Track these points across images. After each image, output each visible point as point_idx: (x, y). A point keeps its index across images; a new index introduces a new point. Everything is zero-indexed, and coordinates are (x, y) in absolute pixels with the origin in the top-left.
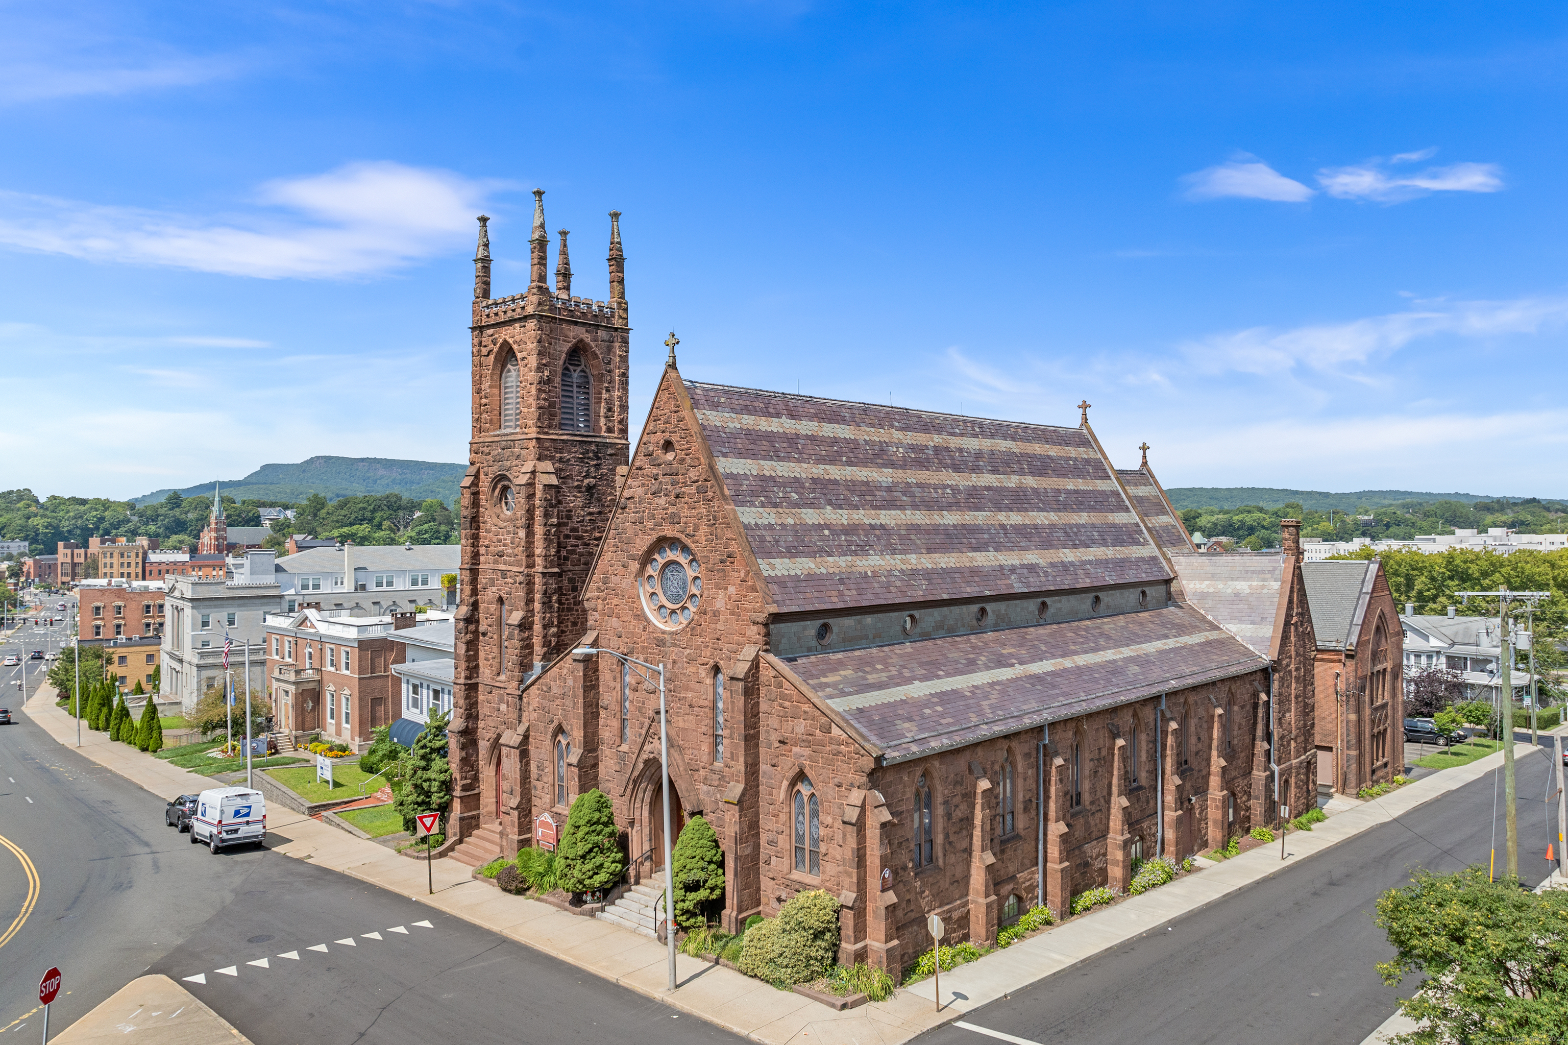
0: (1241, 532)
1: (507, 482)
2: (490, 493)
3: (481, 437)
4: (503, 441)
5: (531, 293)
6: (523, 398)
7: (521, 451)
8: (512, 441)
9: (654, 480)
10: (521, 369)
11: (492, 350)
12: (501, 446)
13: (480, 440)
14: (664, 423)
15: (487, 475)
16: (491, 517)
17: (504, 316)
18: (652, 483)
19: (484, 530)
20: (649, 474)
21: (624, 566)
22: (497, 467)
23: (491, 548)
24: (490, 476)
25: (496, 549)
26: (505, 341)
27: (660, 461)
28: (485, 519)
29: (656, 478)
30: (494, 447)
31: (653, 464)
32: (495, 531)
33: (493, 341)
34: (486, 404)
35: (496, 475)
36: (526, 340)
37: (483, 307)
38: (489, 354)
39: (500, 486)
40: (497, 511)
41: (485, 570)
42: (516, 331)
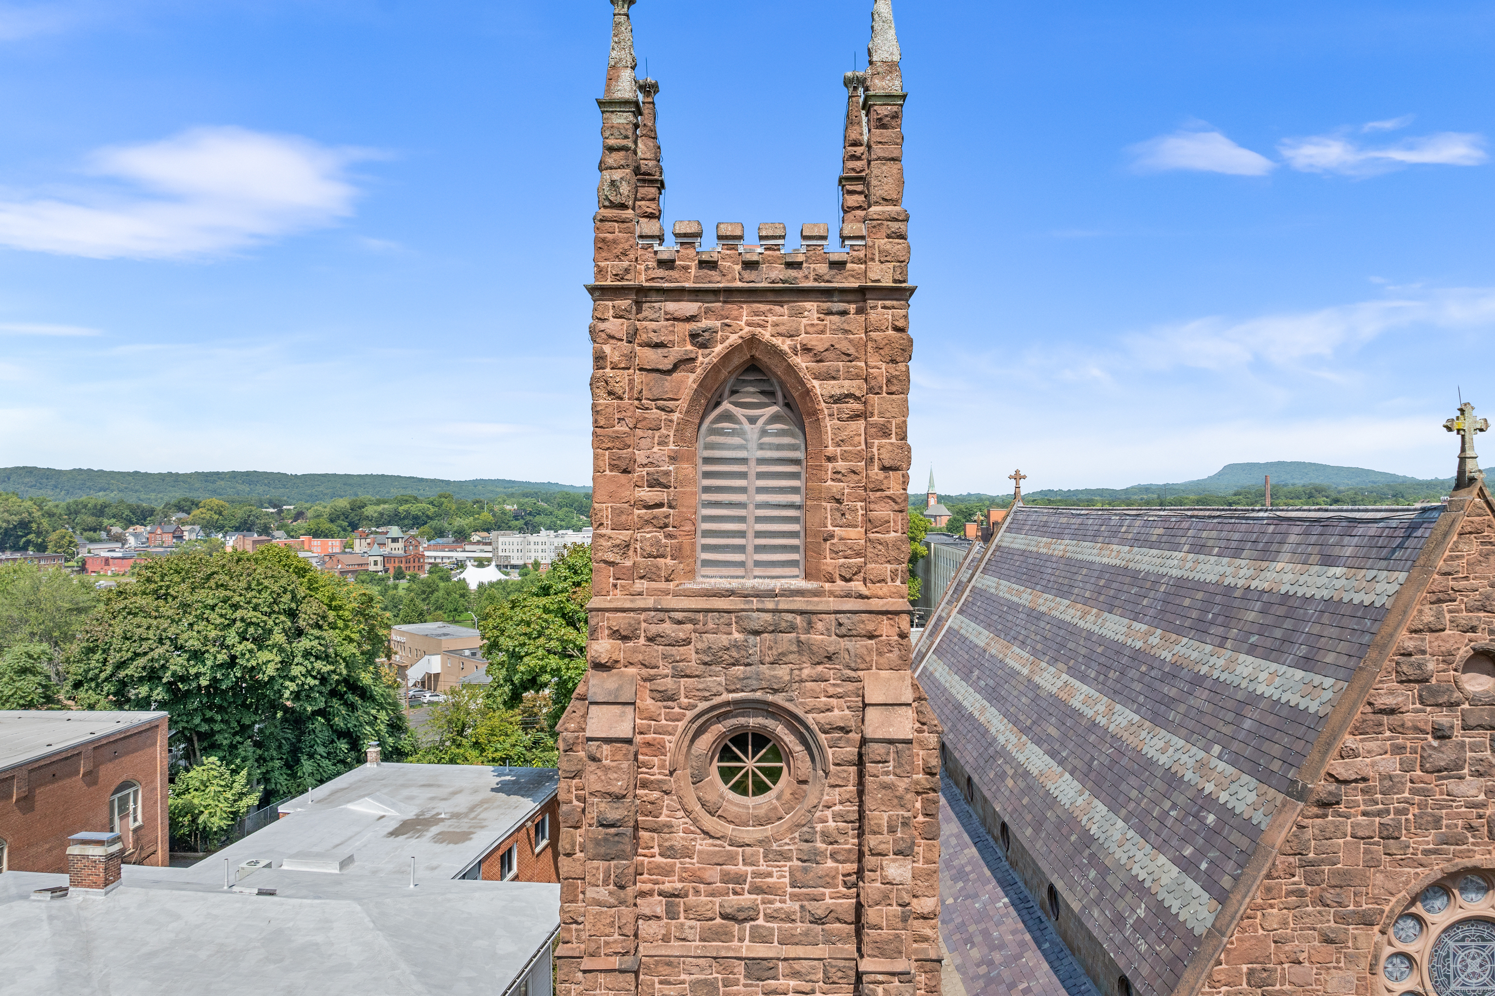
0: (406, 522)
1: (761, 720)
2: (684, 749)
3: (640, 594)
4: (758, 610)
5: (884, 232)
6: (838, 501)
7: (845, 643)
8: (802, 613)
9: (1436, 738)
10: (829, 425)
11: (693, 360)
12: (745, 624)
13: (640, 603)
14: (1468, 610)
15: (672, 699)
16: (688, 813)
17: (747, 275)
18: (1431, 746)
19: (656, 850)
20: (1421, 725)
21: (1328, 941)
22: (722, 679)
23: (692, 899)
24: (684, 701)
25: (717, 900)
26: (752, 341)
27: (1457, 695)
28: (663, 818)
29: (1441, 734)
30: (711, 626)
31: (1432, 701)
32: (715, 853)
33: (694, 336)
34: (660, 505)
35: (717, 700)
36: (852, 351)
37: (641, 237)
38: (675, 367)
39: (719, 728)
40: (708, 797)
41: (669, 962)
42: (804, 321)
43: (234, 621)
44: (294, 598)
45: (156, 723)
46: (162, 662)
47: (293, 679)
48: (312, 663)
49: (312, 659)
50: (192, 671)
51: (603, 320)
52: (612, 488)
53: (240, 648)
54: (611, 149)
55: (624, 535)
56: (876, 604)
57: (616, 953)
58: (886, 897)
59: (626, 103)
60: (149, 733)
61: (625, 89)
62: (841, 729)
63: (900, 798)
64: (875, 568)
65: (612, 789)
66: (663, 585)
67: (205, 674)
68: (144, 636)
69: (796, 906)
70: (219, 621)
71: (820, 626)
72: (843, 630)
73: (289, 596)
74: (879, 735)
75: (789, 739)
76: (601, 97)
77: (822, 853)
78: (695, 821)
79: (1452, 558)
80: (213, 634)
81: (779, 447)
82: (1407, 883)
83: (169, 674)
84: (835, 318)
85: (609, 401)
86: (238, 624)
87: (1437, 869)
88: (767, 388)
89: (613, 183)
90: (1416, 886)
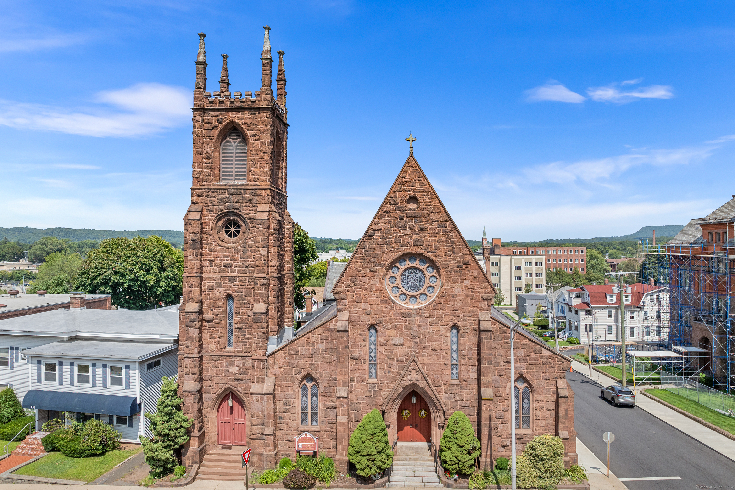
1: (234, 217)
2: (215, 224)
3: (204, 185)
4: (232, 189)
5: (265, 93)
6: (253, 161)
7: (254, 197)
8: (243, 189)
9: (400, 219)
10: (251, 142)
11: (217, 126)
12: (229, 192)
13: (204, 187)
14: (408, 187)
15: (211, 211)
16: (215, 240)
17: (231, 105)
18: (398, 221)
19: (207, 249)
20: (395, 216)
21: (372, 271)
22: (224, 207)
23: (216, 262)
24: (215, 212)
25: (222, 262)
26: (232, 122)
27: (405, 208)
28: (209, 241)
29: (401, 218)
30: (221, 193)
31: (398, 210)
32: (222, 250)
33: (218, 120)
34: (209, 163)
35: (222, 212)
36: (257, 124)
37: (205, 96)
38: (213, 128)
39: (224, 219)
40: (221, 237)
41: (210, 277)
42: (245, 116)
43: (137, 263)
44: (162, 256)
45: (106, 298)
46: (109, 277)
47: (161, 287)
48: (169, 281)
49: (169, 280)
50: (121, 281)
51: (195, 117)
52: (197, 159)
53: (140, 273)
54: (198, 74)
55: (200, 170)
56: (261, 187)
57: (195, 272)
58: (260, 258)
59: (201, 62)
60: (104, 302)
61: (202, 59)
62: (252, 218)
63: (264, 234)
64: (262, 178)
65: (194, 232)
66: (210, 183)
67: (126, 283)
68: (103, 267)
69: (242, 264)
70: (131, 262)
71: (248, 193)
72: (253, 194)
73: (160, 254)
74: (259, 218)
75: (241, 222)
76: (196, 61)
77: (248, 250)
78: (217, 242)
79: (404, 173)
80: (129, 267)
81: (241, 149)
82: (392, 256)
83: (112, 281)
84: (253, 115)
85: (197, 137)
86: (139, 264)
87: (400, 253)
88: (238, 134)
89: (198, 82)
90: (394, 257)
